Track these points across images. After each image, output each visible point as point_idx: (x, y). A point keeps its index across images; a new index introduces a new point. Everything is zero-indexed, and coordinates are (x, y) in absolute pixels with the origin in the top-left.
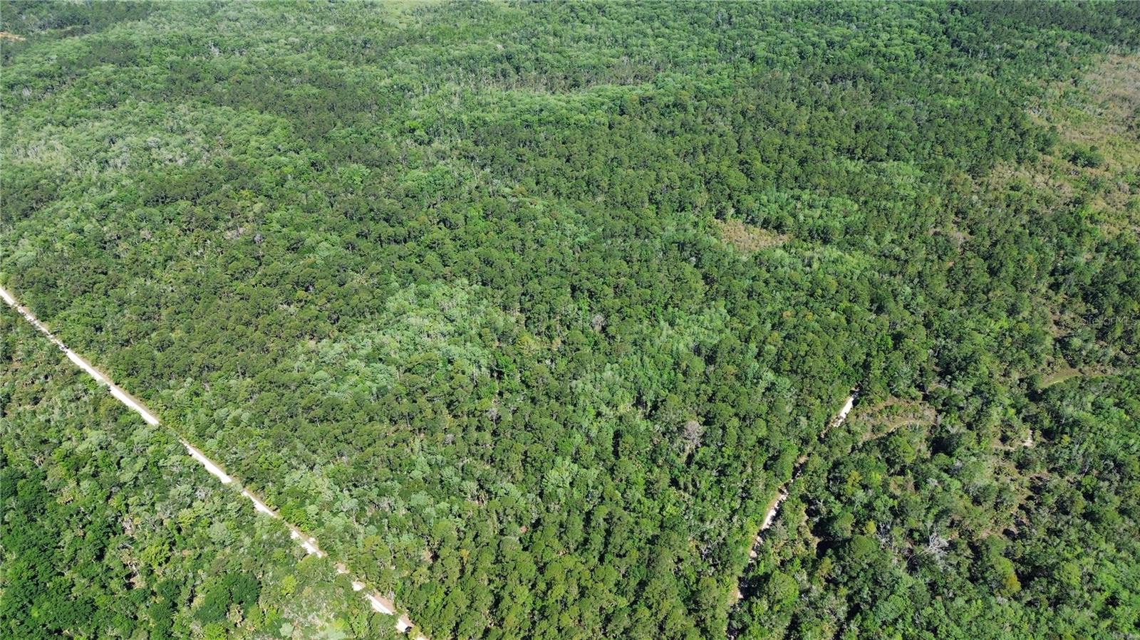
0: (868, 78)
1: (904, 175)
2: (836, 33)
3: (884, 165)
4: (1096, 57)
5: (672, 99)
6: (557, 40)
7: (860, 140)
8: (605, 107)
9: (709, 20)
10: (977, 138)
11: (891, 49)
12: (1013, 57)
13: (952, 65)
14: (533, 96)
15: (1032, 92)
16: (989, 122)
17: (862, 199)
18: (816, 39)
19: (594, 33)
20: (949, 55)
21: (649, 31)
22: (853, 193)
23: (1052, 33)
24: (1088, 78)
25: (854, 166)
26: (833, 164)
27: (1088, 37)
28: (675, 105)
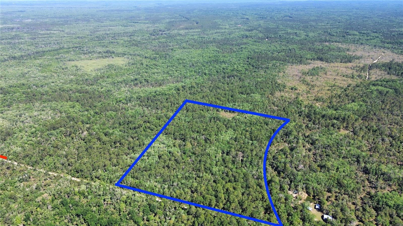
0: (237, 76)
1: (257, 97)
2: (223, 66)
3: (251, 95)
4: (286, 67)
5: (191, 85)
6: (148, 74)
7: (243, 90)
8: (173, 89)
9: (188, 65)
10: (269, 87)
11: (239, 69)
12: (268, 68)
13: (255, 71)
14: (151, 89)
15: (276, 76)
16: (270, 83)
17: (250, 103)
18: (219, 68)
19: (158, 71)
20: (253, 69)
21: (173, 69)
22: (247, 102)
23: (274, 62)
24: (286, 71)
25: (245, 96)
26: (239, 96)
27: (282, 62)
28: (192, 87)
